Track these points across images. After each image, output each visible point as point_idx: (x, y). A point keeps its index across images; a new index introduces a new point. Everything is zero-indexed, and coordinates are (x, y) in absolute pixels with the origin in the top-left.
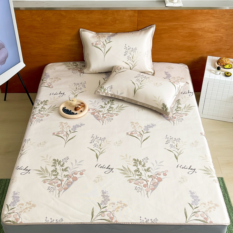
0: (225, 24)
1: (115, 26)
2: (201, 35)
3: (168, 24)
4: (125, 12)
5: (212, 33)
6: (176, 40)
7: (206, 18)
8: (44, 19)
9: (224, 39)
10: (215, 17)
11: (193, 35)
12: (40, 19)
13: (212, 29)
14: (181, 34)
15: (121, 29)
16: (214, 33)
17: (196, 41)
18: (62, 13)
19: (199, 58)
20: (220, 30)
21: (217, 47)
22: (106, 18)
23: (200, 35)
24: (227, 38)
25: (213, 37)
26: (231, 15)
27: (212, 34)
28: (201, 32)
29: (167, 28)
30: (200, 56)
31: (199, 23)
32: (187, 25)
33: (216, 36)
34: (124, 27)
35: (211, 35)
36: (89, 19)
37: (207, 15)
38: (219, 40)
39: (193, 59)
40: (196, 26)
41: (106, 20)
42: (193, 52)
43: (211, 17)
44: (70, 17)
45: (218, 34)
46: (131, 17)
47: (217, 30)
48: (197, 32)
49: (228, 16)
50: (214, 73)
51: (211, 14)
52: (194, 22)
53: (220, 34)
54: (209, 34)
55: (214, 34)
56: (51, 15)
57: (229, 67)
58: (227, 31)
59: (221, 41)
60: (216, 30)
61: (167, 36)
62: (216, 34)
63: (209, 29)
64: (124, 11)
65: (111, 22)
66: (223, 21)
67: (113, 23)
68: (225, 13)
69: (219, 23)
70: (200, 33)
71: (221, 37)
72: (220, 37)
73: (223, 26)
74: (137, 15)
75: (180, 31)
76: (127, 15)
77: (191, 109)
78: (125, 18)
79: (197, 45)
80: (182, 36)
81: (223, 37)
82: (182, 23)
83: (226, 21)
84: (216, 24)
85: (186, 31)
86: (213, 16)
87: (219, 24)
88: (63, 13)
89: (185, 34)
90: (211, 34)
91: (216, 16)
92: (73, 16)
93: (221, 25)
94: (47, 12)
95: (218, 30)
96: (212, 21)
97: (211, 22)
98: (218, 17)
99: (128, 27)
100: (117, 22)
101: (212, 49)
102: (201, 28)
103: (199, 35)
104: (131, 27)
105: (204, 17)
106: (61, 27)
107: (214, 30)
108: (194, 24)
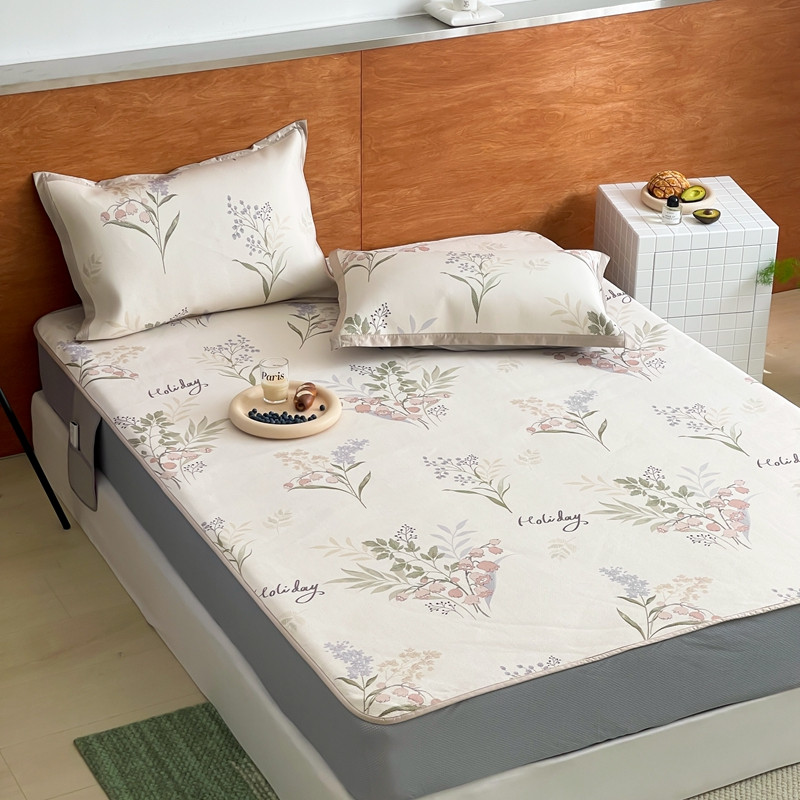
0: (633, 64)
2: (565, 116)
3: (458, 90)
4: (319, 64)
5: (596, 102)
6: (490, 145)
7: (575, 50)
8: (27, 131)
9: (634, 118)
10: (599, 43)
11: (540, 120)
12: (13, 132)
13: (595, 88)
14: (501, 121)
16: (604, 103)
17: (552, 139)
18: (98, 97)
19: (566, 200)
20: (618, 87)
21: (616, 152)
22: (256, 97)
24: (643, 115)
25: (601, 117)
26: (646, 31)
27: (599, 108)
28: (563, 106)
29: (456, 104)
30: (567, 194)
31: (555, 73)
32: (519, 85)
33: (608, 113)
35: (595, 111)
36: (193, 108)
37: (576, 39)
38: (619, 125)
39: (545, 211)
40: (547, 84)
41: (254, 105)
42: (543, 181)
43: (589, 48)
44: (125, 110)
45: (614, 105)
46: (338, 80)
47: (611, 92)
48: (552, 106)
49: (638, 35)
50: (660, 223)
51: (590, 35)
52: (538, 73)
53: (621, 103)
54: (587, 107)
55: (604, 106)
56: (57, 109)
57: (696, 195)
58: (639, 88)
59: (626, 127)
60: (608, 91)
61: (459, 133)
62: (610, 106)
63: (587, 91)
64: (316, 62)
65: (271, 110)
66: (625, 55)
67: (278, 112)
68: (629, 26)
69: (615, 65)
70: (560, 108)
71: (625, 112)
72: (622, 115)
73: (626, 73)
74: (357, 69)
75: (498, 110)
76: (327, 74)
77: (660, 332)
78: (319, 87)
79: (555, 155)
80: (506, 129)
81: (629, 114)
82: (504, 81)
83: (633, 56)
84: (606, 68)
85: (515, 108)
86: (593, 42)
87: (615, 69)
88: (102, 97)
89: (516, 119)
90: (594, 107)
91: (602, 39)
92: (137, 104)
93: (620, 71)
94: (40, 102)
95: (614, 88)
96: (593, 60)
97: (589, 64)
98: (609, 44)
99: (330, 118)
100: (294, 105)
101: (603, 163)
102: (560, 89)
103: (559, 116)
104: (340, 119)
105: (570, 50)
106: (91, 156)
107: (602, 94)
108: (540, 80)
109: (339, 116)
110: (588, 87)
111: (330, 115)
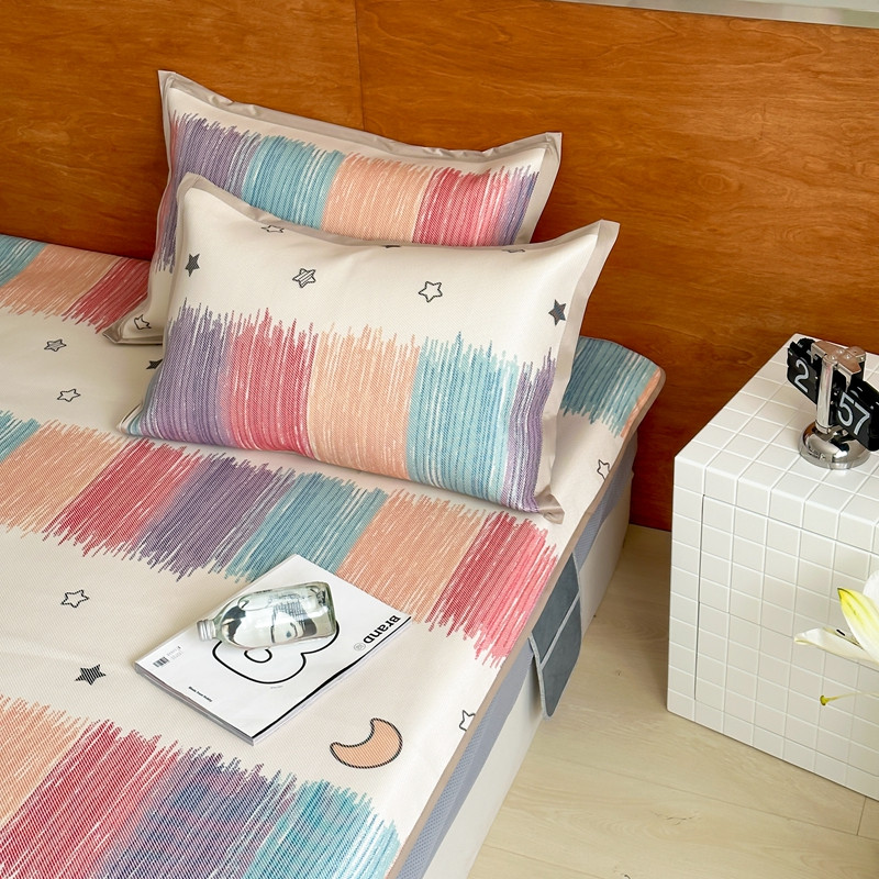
1: (242, 67)
2: (741, 187)
5: (808, 179)
7: (764, 74)
10: (819, 73)
13: (805, 154)
14: (612, 164)
15: (276, 91)
16: (825, 186)
20: (859, 164)
22: (191, 15)
23: (735, 184)
27: (813, 192)
28: (737, 169)
31: (720, 106)
32: (647, 110)
34: (288, 79)
40: (705, 122)
41: (189, 26)
43: (795, 77)
45: (849, 195)
48: (714, 163)
55: (824, 191)
60: (835, 167)
62: (838, 194)
63: (788, 154)
65: (217, 41)
66: (875, 108)
69: (852, 123)
70: (732, 171)
75: (610, 144)
82: (618, 95)
84: (832, 123)
85: (642, 148)
87: (852, 129)
89: (641, 167)
91: (825, 67)
93: (864, 136)
96: (802, 100)
98: (840, 80)
99: (310, 78)
100: (251, 42)
102: (732, 138)
103: (727, 185)
104: (328, 84)
107: (821, 167)
108: (689, 111)
109: (326, 78)
110: (792, 149)
111: (313, 74)
